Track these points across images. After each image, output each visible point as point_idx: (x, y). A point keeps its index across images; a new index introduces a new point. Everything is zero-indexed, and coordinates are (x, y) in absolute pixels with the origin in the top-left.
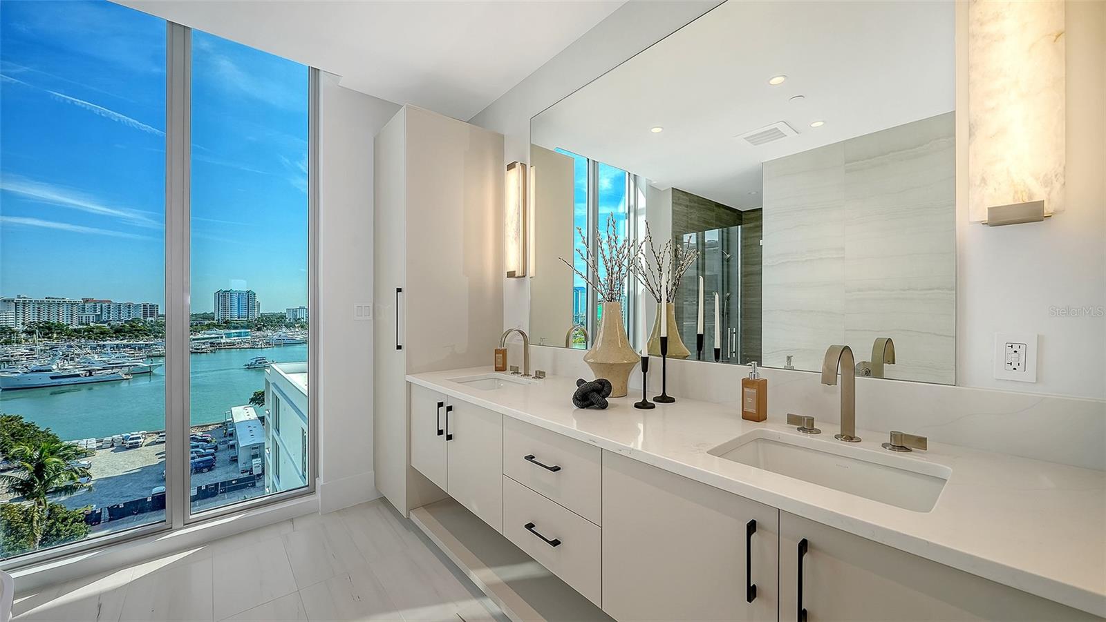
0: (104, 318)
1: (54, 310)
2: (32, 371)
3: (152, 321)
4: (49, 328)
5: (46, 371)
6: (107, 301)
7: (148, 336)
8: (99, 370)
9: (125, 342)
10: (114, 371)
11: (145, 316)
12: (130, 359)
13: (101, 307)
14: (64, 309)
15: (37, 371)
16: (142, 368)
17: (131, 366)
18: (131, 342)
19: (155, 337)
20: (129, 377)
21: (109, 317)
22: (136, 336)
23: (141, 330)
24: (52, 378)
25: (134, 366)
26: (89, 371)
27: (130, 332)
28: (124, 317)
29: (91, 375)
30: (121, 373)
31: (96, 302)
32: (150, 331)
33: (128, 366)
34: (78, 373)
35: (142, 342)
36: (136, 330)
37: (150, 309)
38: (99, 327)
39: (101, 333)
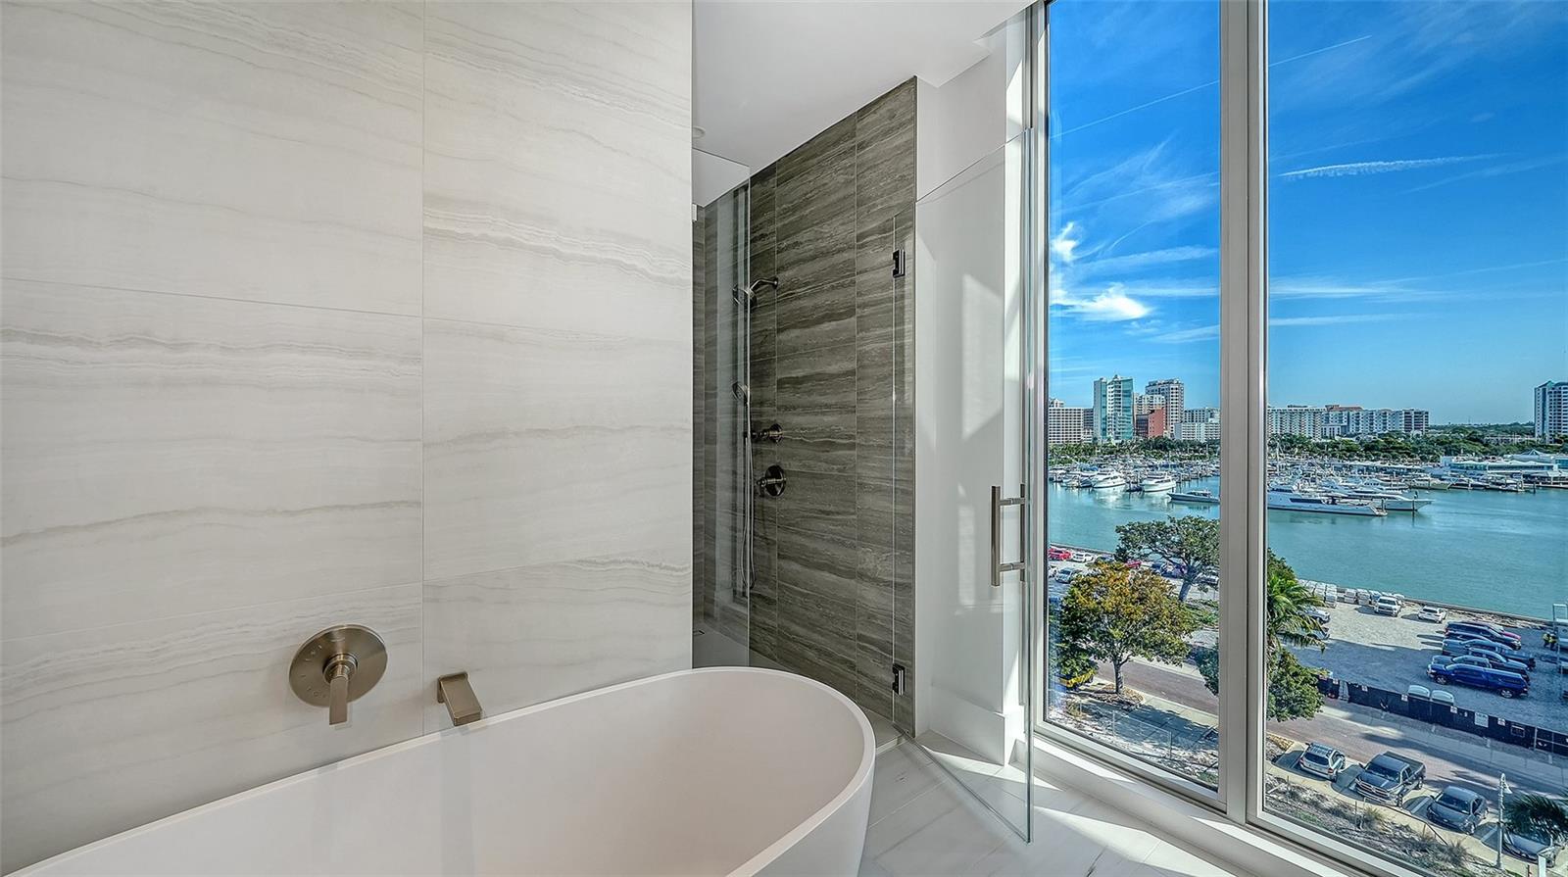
0: (1352, 430)
1: (1296, 420)
2: (1273, 490)
3: (1418, 435)
4: (1291, 442)
5: (1286, 491)
6: (1356, 408)
7: (1412, 457)
8: (1343, 498)
9: (1378, 464)
10: (1363, 501)
11: (1408, 428)
12: (1384, 488)
13: (1348, 417)
14: (1306, 419)
15: (1277, 490)
16: (1402, 502)
17: (1385, 498)
18: (1387, 465)
19: (1423, 459)
20: (1382, 513)
21: (1358, 429)
22: (1394, 457)
23: (1401, 448)
24: (1293, 500)
25: (1389, 498)
26: (1332, 497)
27: (1386, 450)
28: (1378, 429)
29: (1333, 503)
30: (1373, 506)
31: (1342, 410)
32: (1415, 450)
33: (1382, 497)
34: (1319, 498)
35: (1402, 466)
36: (1394, 448)
37: (1416, 418)
38: (1346, 443)
39: (1348, 450)
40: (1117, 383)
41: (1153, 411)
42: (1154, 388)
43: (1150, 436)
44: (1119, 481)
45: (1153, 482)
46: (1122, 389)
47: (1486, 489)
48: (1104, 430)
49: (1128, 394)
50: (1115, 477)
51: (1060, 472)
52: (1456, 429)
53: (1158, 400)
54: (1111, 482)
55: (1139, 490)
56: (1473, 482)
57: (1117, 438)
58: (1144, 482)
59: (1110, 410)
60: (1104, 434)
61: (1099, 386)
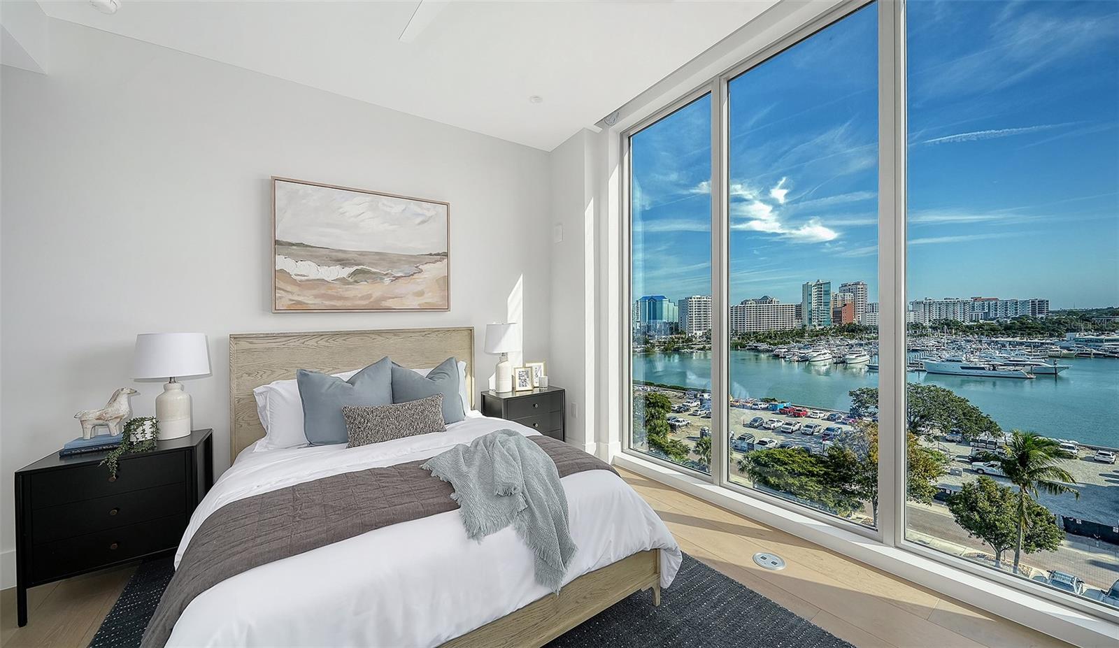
0: (992, 315)
1: (951, 309)
2: (947, 360)
3: (1042, 318)
4: (948, 324)
5: (958, 361)
6: (994, 299)
7: (1042, 334)
8: (1001, 365)
9: (1018, 339)
10: (1017, 368)
11: (1034, 313)
12: (1030, 358)
13: (989, 305)
14: (958, 308)
15: (950, 361)
16: (1045, 368)
17: (1034, 365)
18: (1025, 340)
19: (1051, 336)
20: (1032, 376)
21: (996, 315)
22: (1029, 334)
23: (1033, 328)
24: (963, 368)
25: (1036, 365)
26: (993, 365)
27: (1020, 329)
28: (1011, 314)
29: (994, 369)
30: (1023, 371)
31: (983, 300)
32: (1043, 329)
33: (1030, 365)
34: (983, 366)
35: (1036, 340)
36: (1027, 327)
37: (1039, 305)
38: (988, 324)
39: (991, 330)
40: (819, 285)
41: (845, 305)
42: (845, 288)
43: (844, 322)
44: (828, 356)
45: (854, 357)
46: (824, 289)
47: (1105, 357)
48: (810, 319)
49: (827, 293)
50: (825, 354)
51: (784, 350)
52: (1071, 313)
53: (849, 297)
54: (822, 357)
55: (843, 362)
56: (1094, 351)
57: (820, 325)
58: (847, 357)
59: (814, 306)
60: (810, 323)
61: (806, 288)
